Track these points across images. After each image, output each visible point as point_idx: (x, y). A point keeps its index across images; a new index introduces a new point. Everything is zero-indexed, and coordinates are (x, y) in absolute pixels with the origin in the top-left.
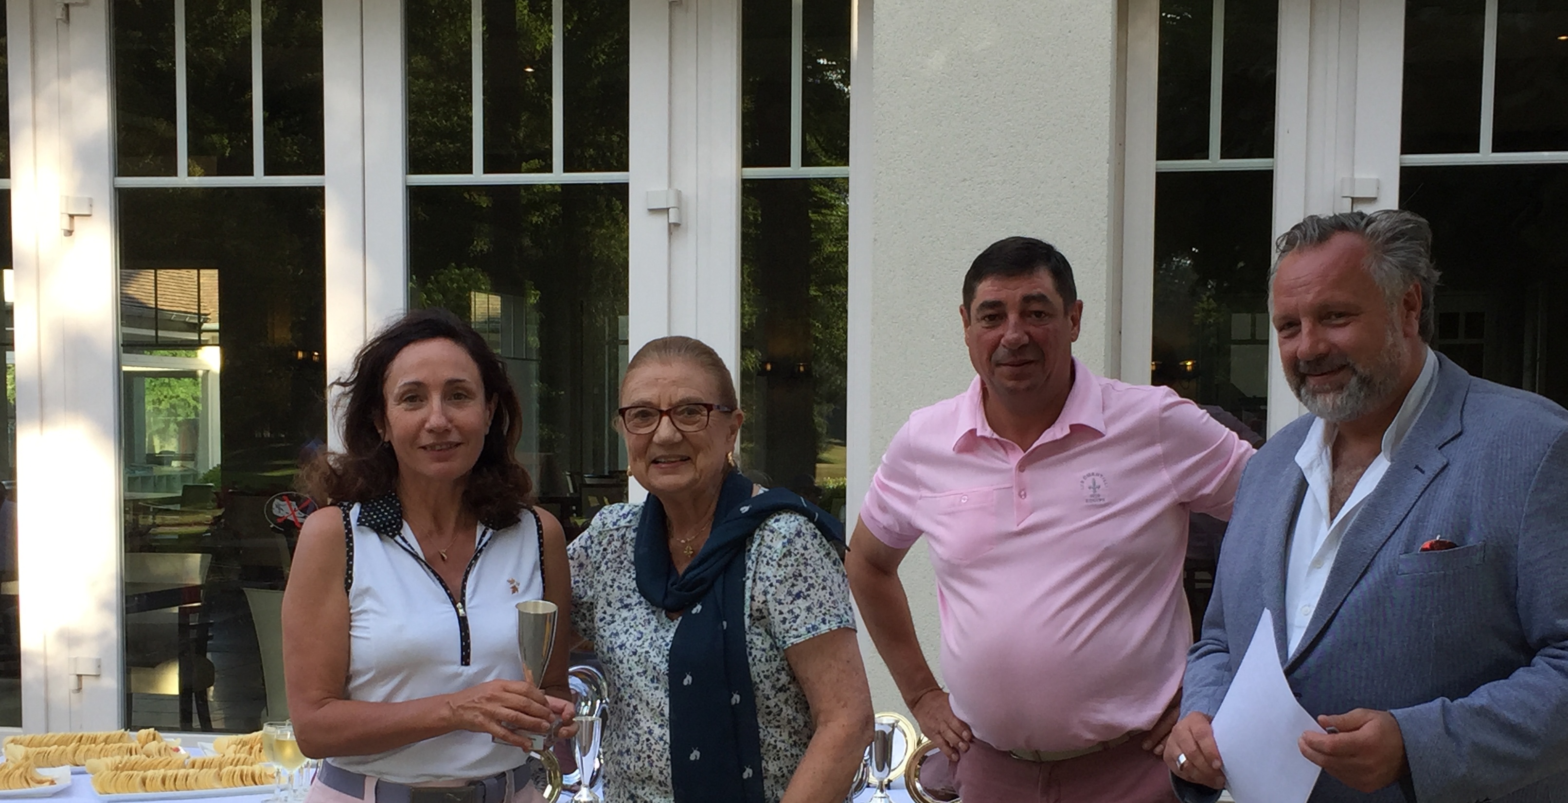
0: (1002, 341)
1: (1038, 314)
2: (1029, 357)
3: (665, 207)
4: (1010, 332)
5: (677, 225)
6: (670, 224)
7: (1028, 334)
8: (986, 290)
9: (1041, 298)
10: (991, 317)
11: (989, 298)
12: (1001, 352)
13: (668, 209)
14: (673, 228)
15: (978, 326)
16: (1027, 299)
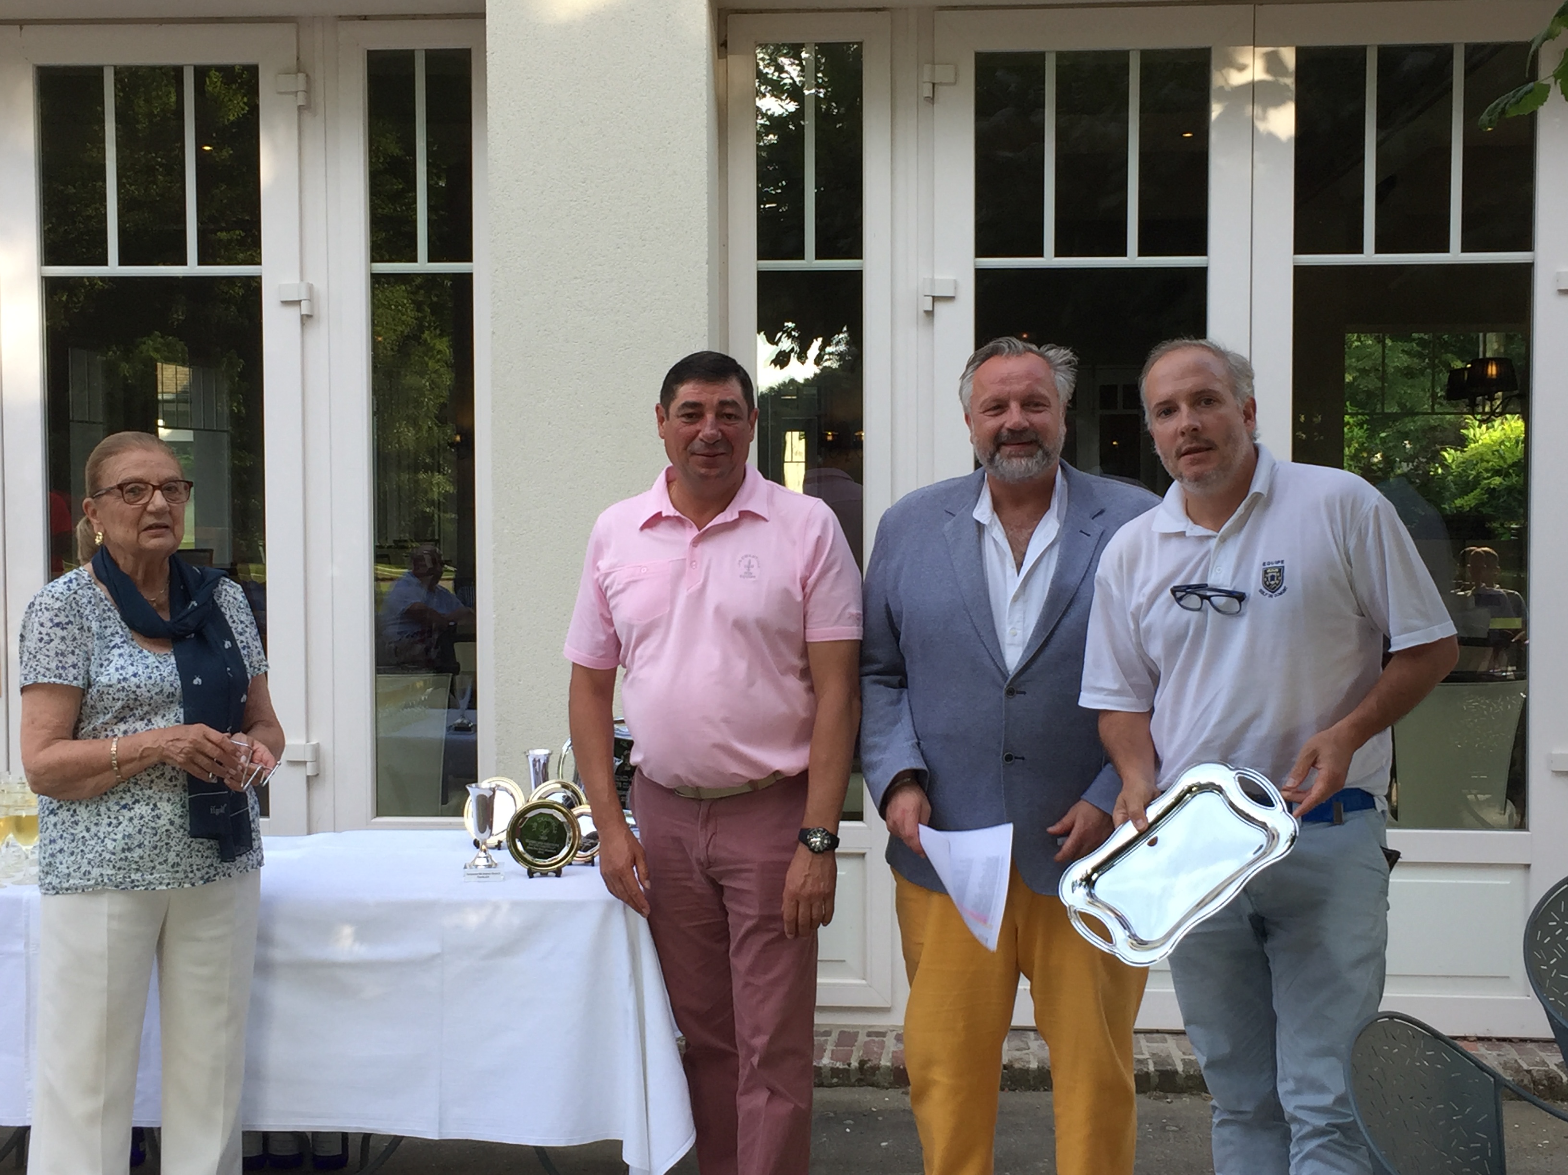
0: (700, 435)
1: (729, 416)
2: (721, 450)
3: (297, 299)
4: (707, 428)
5: (309, 316)
6: (302, 316)
7: (721, 430)
8: (687, 392)
9: (734, 404)
10: (689, 416)
11: (691, 399)
12: (697, 445)
13: (300, 301)
14: (306, 319)
15: (676, 422)
16: (723, 404)
